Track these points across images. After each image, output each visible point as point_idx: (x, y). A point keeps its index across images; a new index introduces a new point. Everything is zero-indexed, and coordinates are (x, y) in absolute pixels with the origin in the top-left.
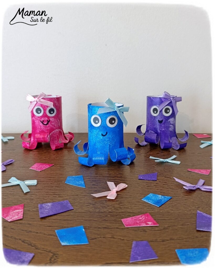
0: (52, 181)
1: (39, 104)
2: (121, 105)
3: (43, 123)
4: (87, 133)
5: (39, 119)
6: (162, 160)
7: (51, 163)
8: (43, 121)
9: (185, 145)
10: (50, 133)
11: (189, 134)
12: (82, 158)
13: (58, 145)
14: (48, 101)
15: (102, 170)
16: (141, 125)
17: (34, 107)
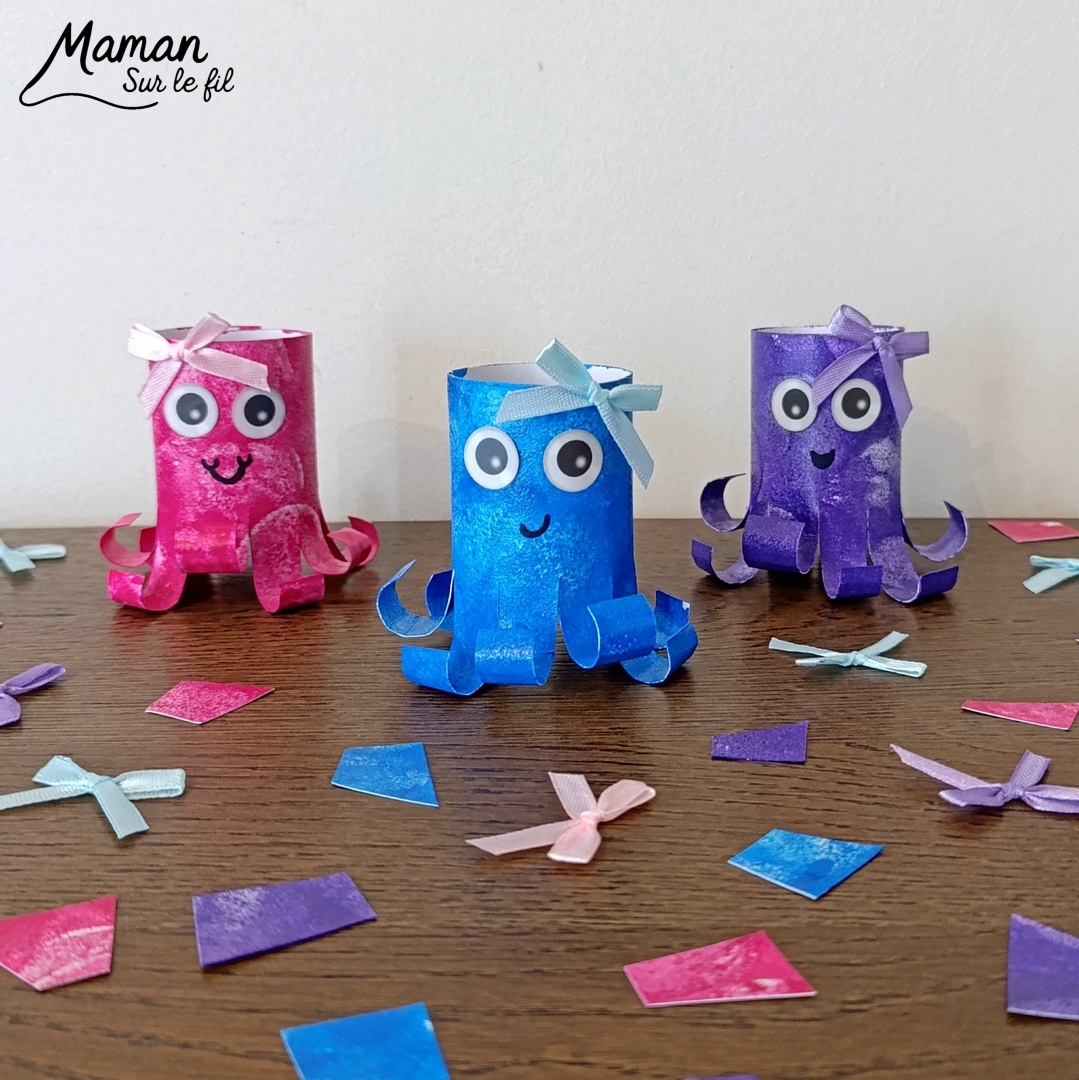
0: (264, 773)
1: (196, 374)
2: (619, 374)
3: (217, 470)
4: (448, 523)
5: (195, 450)
6: (830, 656)
7: (258, 683)
8: (217, 462)
9: (949, 577)
10: (250, 527)
12: (422, 654)
13: (297, 587)
14: (242, 359)
15: (524, 711)
16: (727, 480)
17: (170, 388)
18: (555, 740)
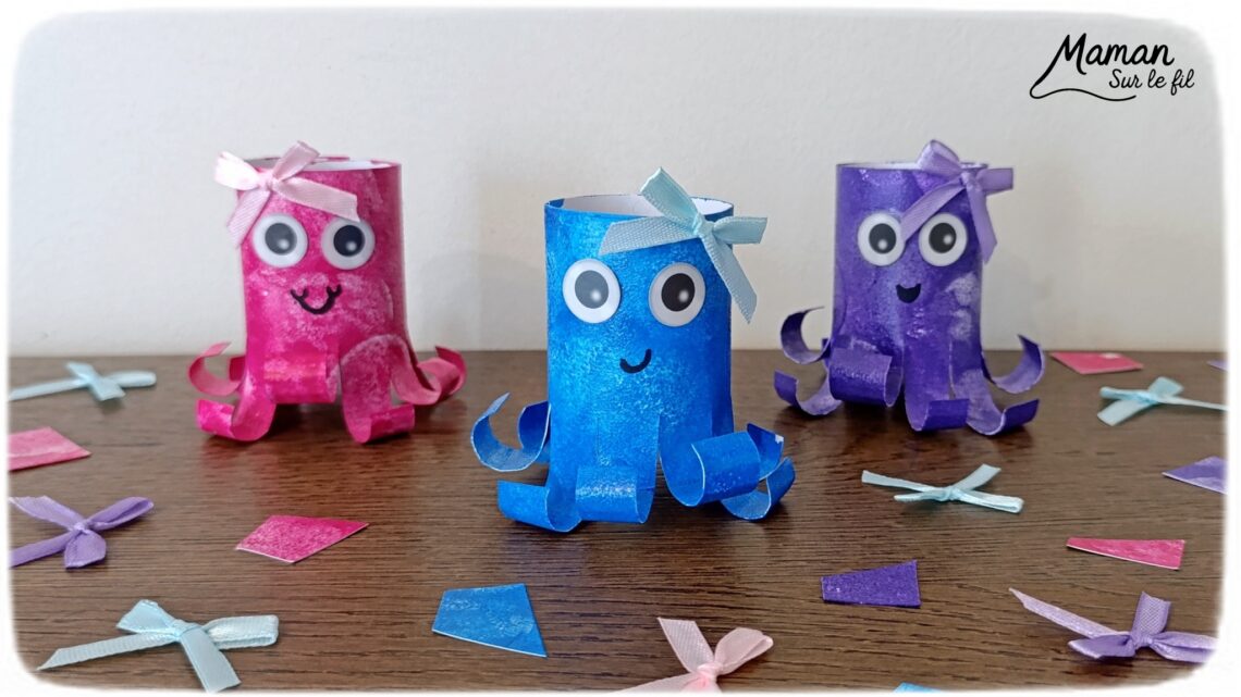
0: (361, 618)
1: (285, 204)
2: (721, 207)
3: (307, 300)
4: (540, 356)
5: (284, 280)
7: (351, 517)
8: (306, 292)
9: (1029, 410)
10: (340, 356)
11: (1047, 352)
12: (520, 490)
13: (387, 417)
14: (331, 189)
15: (625, 549)
16: (806, 312)
17: (258, 218)
18: (660, 582)
